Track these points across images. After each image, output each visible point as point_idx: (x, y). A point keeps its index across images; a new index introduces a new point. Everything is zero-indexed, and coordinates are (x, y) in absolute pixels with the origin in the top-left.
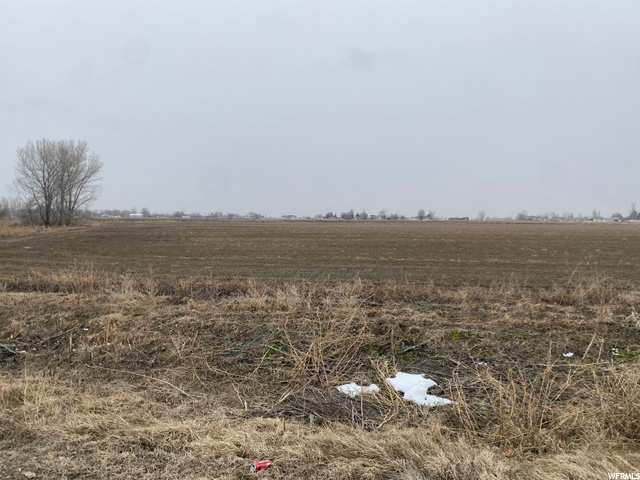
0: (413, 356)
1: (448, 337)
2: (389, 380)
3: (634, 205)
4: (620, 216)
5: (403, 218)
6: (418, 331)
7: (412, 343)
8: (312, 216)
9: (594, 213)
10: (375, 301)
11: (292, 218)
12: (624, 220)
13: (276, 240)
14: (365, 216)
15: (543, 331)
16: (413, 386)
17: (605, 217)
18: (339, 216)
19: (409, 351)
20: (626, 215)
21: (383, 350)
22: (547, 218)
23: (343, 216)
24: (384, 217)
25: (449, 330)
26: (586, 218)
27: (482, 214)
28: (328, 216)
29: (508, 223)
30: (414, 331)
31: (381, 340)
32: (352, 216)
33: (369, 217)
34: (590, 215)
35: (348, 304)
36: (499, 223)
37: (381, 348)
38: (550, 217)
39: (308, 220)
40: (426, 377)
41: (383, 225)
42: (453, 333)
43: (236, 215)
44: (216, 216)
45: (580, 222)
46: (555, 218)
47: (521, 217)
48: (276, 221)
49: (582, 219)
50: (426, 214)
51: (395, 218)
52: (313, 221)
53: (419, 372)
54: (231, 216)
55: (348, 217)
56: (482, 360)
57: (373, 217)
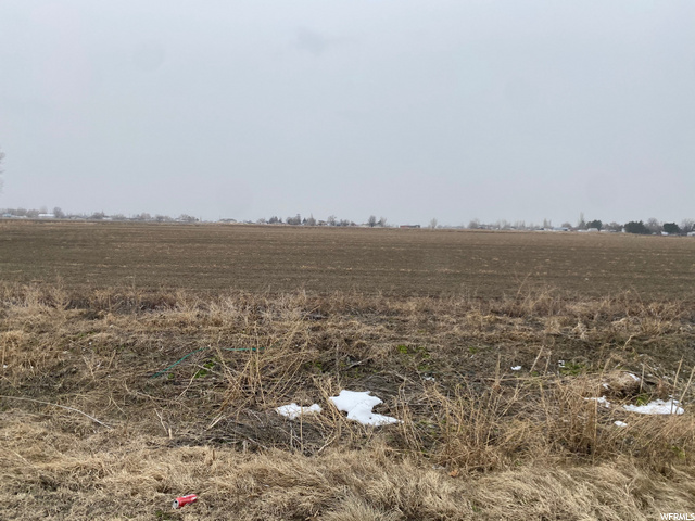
0: (358, 373)
1: (395, 351)
2: (332, 399)
3: (582, 215)
4: (568, 226)
5: (353, 224)
6: (364, 345)
7: (357, 359)
8: (254, 221)
9: (545, 222)
10: (319, 313)
11: (232, 223)
12: (573, 229)
13: (212, 246)
14: (312, 221)
15: (492, 344)
16: (357, 404)
17: (556, 226)
18: (284, 221)
19: (355, 366)
20: (574, 225)
21: (326, 367)
22: (499, 226)
23: (289, 221)
24: (333, 223)
25: (396, 344)
26: (537, 228)
27: (434, 222)
28: (272, 221)
29: (461, 231)
30: (360, 346)
31: (325, 356)
32: (299, 221)
33: (317, 222)
34: (541, 225)
35: (290, 318)
36: (450, 231)
37: (325, 364)
38: (502, 226)
39: (250, 225)
40: (371, 395)
41: (331, 232)
42: (400, 347)
43: (166, 218)
44: (142, 218)
45: (532, 231)
46: (507, 226)
47: (473, 225)
48: (211, 225)
49: (533, 229)
50: (377, 221)
51: (345, 224)
52: (255, 226)
53: (364, 390)
54: (160, 218)
55: (294, 223)
56: (430, 375)
57: (321, 223)
